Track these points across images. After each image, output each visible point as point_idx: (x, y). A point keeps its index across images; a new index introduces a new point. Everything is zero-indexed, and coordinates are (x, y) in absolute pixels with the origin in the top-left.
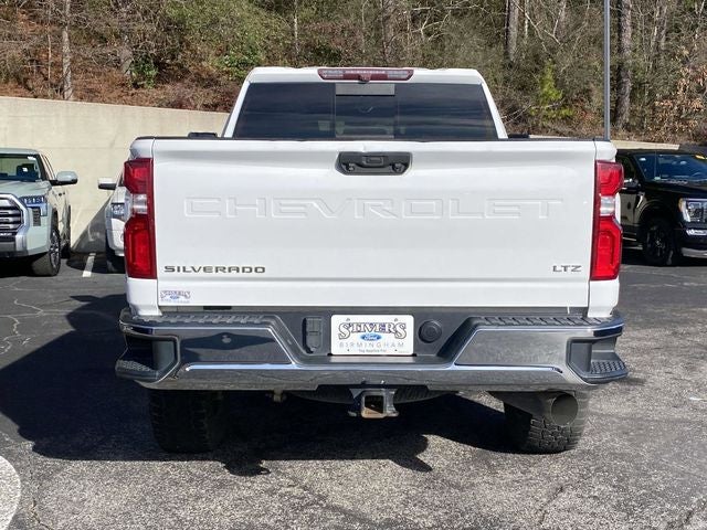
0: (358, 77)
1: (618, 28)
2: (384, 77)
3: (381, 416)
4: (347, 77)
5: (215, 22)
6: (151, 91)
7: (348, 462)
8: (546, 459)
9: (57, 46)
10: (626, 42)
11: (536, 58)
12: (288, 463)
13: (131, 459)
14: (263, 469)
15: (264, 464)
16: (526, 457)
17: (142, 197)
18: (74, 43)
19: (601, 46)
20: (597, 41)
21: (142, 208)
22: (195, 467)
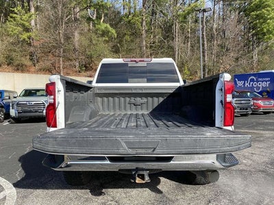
0: (135, 61)
1: (204, 56)
2: (143, 61)
3: (144, 182)
4: (131, 61)
5: (100, 55)
6: (83, 73)
7: (132, 189)
8: (201, 187)
9: (59, 62)
10: (206, 59)
11: (183, 64)
12: (112, 190)
13: (58, 189)
14: (103, 193)
15: (104, 190)
16: (194, 186)
17: (52, 97)
18: (63, 61)
19: (200, 61)
20: (199, 59)
21: (52, 101)
22: (79, 192)
